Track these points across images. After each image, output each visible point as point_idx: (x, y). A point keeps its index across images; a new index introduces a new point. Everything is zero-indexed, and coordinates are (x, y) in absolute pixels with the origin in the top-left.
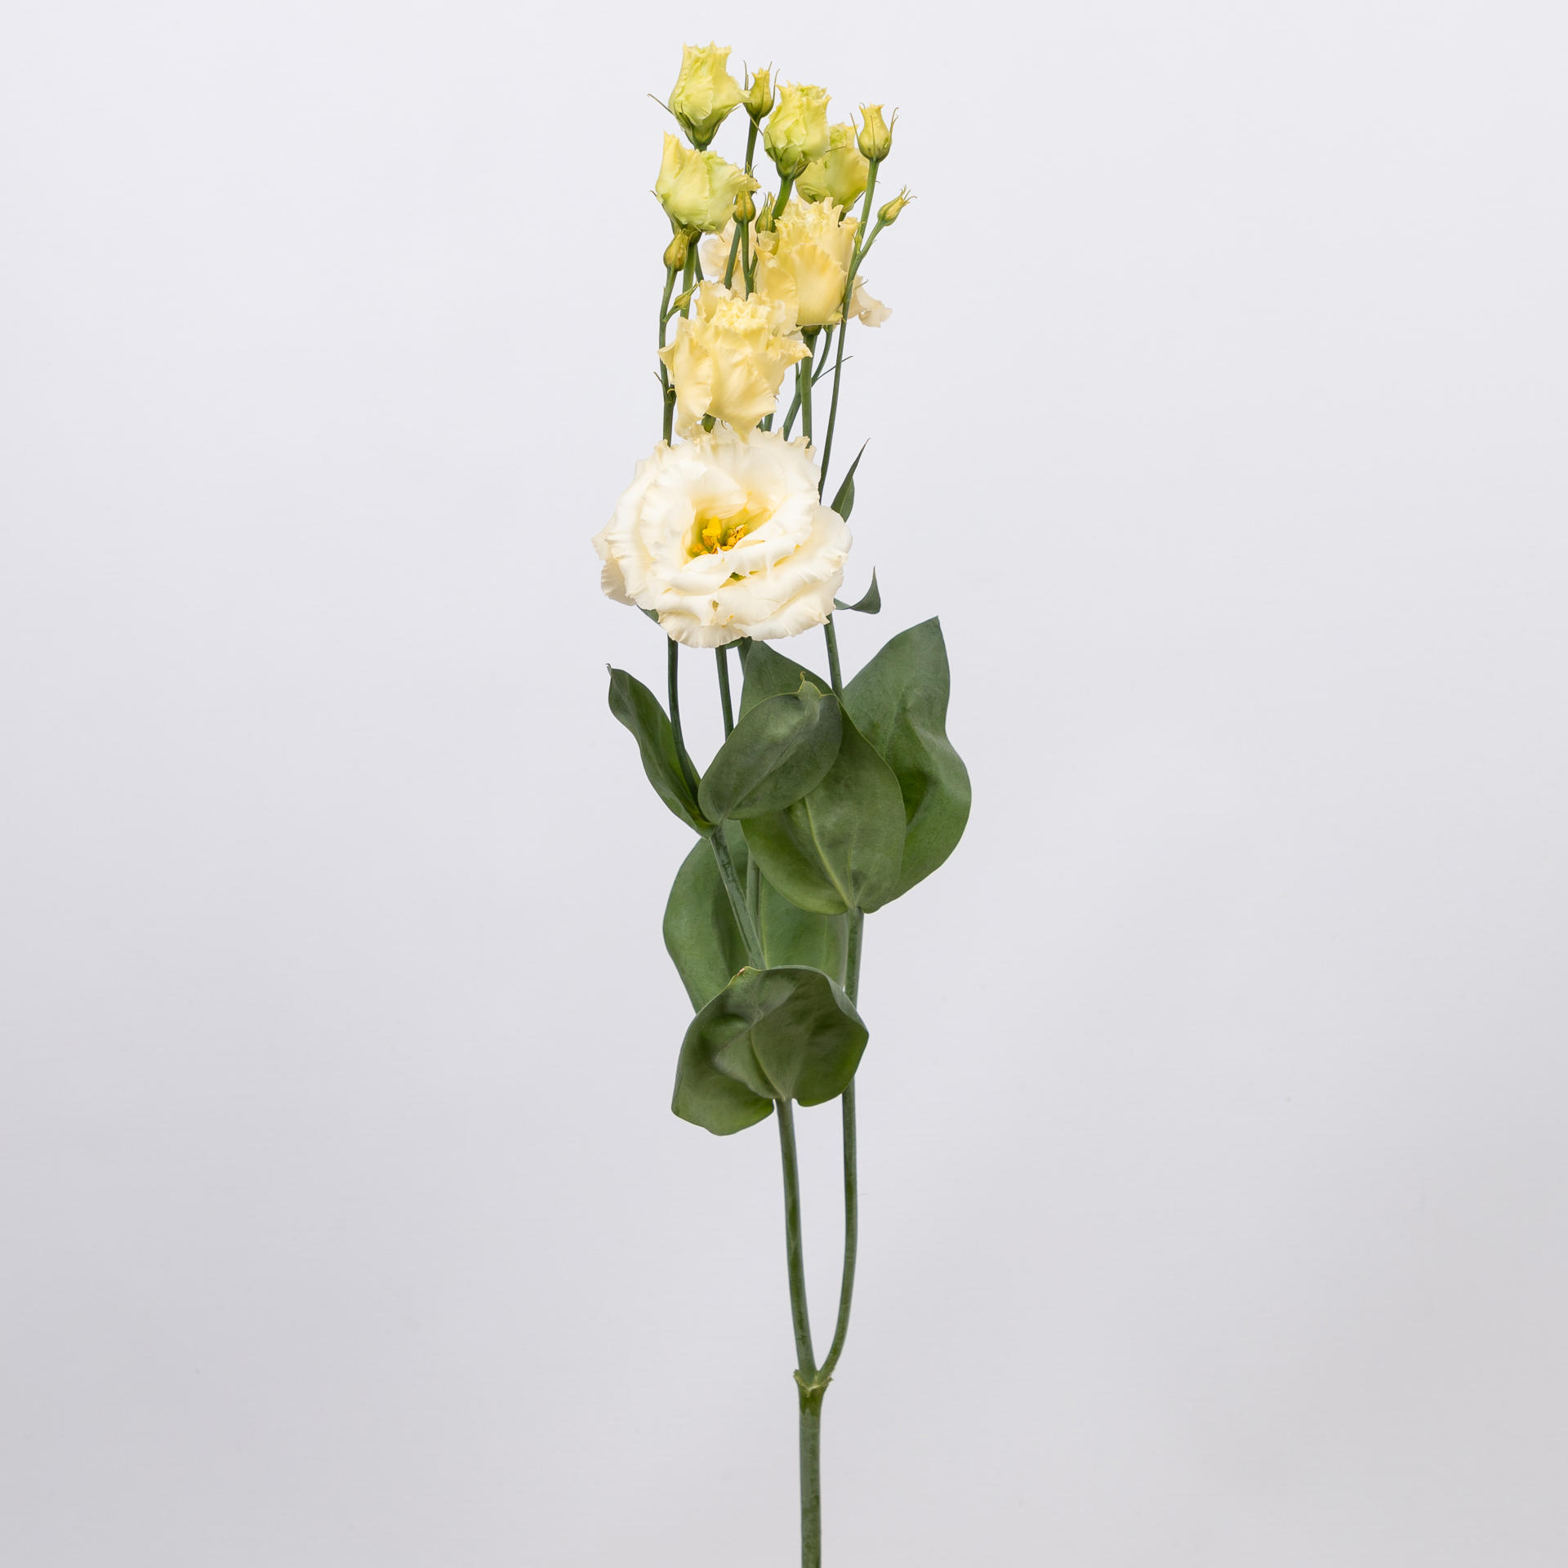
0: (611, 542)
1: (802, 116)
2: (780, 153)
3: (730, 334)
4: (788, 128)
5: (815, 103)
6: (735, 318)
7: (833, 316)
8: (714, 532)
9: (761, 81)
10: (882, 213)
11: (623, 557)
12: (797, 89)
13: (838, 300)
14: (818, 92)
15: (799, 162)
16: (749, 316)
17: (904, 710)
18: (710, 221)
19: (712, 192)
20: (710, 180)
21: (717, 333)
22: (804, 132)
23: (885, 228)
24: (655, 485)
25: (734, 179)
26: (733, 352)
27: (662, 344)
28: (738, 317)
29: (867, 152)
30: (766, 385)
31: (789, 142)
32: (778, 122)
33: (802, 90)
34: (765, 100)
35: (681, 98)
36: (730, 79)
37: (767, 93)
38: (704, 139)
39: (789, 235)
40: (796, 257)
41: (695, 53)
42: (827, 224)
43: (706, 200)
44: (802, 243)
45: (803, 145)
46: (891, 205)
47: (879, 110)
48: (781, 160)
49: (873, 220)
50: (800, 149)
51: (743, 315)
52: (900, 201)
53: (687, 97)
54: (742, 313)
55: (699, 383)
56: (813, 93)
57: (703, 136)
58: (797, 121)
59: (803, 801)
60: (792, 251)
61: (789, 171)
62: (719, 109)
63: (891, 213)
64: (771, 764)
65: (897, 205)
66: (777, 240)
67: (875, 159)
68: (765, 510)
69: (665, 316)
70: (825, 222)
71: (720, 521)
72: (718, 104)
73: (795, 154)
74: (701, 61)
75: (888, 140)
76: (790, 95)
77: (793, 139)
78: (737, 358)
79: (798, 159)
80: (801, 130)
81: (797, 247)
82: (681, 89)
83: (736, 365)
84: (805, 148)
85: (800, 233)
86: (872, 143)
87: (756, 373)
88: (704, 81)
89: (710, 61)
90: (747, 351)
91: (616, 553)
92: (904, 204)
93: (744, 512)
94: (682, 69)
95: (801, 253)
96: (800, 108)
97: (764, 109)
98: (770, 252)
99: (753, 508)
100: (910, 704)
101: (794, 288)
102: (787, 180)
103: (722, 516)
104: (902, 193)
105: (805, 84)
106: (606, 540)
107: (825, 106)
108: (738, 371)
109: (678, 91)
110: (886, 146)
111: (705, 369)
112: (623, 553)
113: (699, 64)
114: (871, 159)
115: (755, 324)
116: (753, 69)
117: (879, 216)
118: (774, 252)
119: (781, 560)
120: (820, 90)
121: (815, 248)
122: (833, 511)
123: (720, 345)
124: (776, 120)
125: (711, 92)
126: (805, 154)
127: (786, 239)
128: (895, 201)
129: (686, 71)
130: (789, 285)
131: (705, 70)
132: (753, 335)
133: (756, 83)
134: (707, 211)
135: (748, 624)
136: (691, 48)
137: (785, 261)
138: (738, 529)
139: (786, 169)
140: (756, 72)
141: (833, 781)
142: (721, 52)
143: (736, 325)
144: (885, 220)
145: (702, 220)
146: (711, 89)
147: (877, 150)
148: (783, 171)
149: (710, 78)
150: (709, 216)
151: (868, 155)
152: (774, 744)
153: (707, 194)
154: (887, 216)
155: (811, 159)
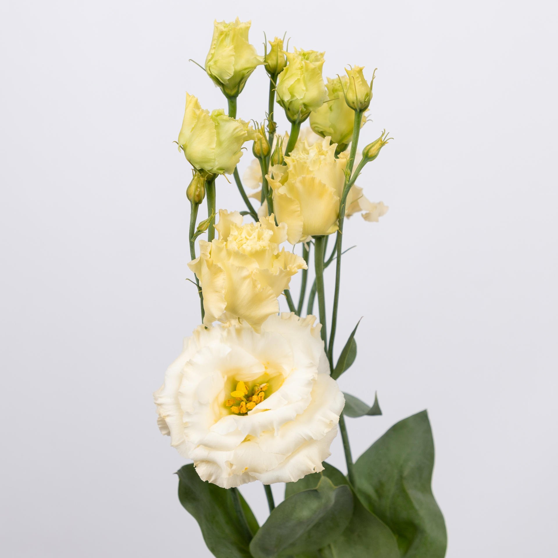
0: (160, 405)
1: (302, 76)
2: (287, 104)
3: (238, 255)
4: (291, 85)
5: (312, 66)
6: (245, 241)
7: (331, 228)
8: (241, 393)
9: (277, 47)
10: (366, 151)
11: (168, 416)
12: (300, 55)
13: (334, 217)
14: (317, 56)
15: (302, 112)
16: (256, 239)
17: (401, 478)
18: (217, 167)
19: (220, 143)
20: (218, 134)
21: (229, 253)
22: (304, 88)
23: (369, 164)
24: (190, 363)
25: (237, 132)
26: (241, 268)
27: (193, 257)
28: (247, 239)
29: (352, 105)
30: (271, 292)
31: (293, 96)
32: (285, 80)
33: (304, 55)
34: (279, 62)
35: (211, 63)
36: (249, 47)
37: (281, 56)
38: (233, 93)
39: (295, 167)
40: (298, 185)
41: (222, 28)
42: (325, 159)
43: (214, 151)
44: (304, 176)
45: (304, 98)
46: (373, 145)
47: (360, 71)
48: (289, 109)
49: (359, 158)
50: (301, 102)
51: (251, 238)
52: (380, 142)
53: (215, 62)
54: (250, 237)
55: (217, 292)
56: (312, 57)
57: (231, 90)
58: (299, 80)
59: (329, 546)
60: (296, 181)
61: (296, 117)
62: (240, 71)
63: (372, 152)
64: (300, 532)
65: (377, 146)
66: (286, 172)
67: (358, 110)
68: (280, 375)
69: (193, 236)
70: (323, 157)
71: (246, 383)
72: (239, 67)
73: (298, 105)
74: (225, 33)
75: (369, 96)
76: (294, 59)
77: (295, 94)
78: (245, 273)
79: (300, 109)
80: (301, 87)
81: (300, 178)
82: (211, 56)
83: (245, 278)
84: (306, 101)
85: (302, 167)
86: (355, 98)
87: (259, 286)
88: (228, 49)
89: (232, 33)
90: (254, 267)
91: (163, 412)
92: (383, 144)
93: (266, 375)
94: (213, 40)
95: (303, 182)
96: (301, 69)
97: (279, 69)
98: (279, 182)
99: (271, 372)
100: (406, 473)
101: (299, 209)
102: (296, 124)
103: (247, 380)
104: (383, 134)
105: (306, 50)
106: (155, 403)
107: (320, 68)
108: (247, 282)
109: (209, 58)
110: (366, 100)
111: (221, 281)
112: (168, 413)
113: (223, 36)
114: (355, 110)
115: (258, 246)
116: (271, 39)
117: (363, 154)
118: (284, 181)
119: (286, 422)
120: (318, 54)
121: (313, 179)
122: (331, 378)
123: (233, 262)
124: (285, 79)
125: (233, 58)
126: (305, 105)
127: (293, 172)
128: (377, 142)
129: (215, 42)
130: (295, 207)
131: (228, 40)
132: (258, 254)
133: (272, 50)
134: (215, 159)
135: (260, 473)
136: (218, 23)
137: (292, 189)
138: (261, 386)
139: (293, 115)
140: (272, 41)
141: (349, 532)
142: (242, 26)
143: (244, 246)
144: (368, 157)
145: (212, 166)
146: (233, 55)
147: (359, 103)
148: (291, 117)
149: (232, 47)
150: (217, 163)
151: (353, 107)
152: (300, 523)
153: (214, 145)
154: (370, 154)
155: (311, 109)
